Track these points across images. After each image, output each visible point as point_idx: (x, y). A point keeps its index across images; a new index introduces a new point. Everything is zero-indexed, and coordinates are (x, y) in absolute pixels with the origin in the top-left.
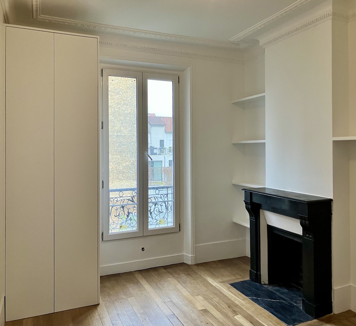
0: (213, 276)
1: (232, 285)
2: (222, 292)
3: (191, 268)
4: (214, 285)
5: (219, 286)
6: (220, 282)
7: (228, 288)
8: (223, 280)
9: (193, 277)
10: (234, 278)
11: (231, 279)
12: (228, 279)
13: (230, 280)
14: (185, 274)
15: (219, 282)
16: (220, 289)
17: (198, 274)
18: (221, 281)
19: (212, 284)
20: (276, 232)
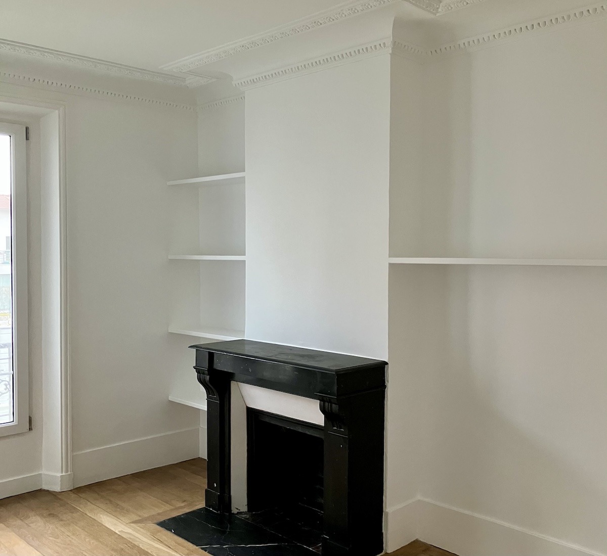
0: (118, 511)
1: (163, 524)
2: (136, 543)
3: (60, 499)
4: (117, 532)
5: (130, 531)
6: (133, 522)
7: (153, 535)
8: (140, 516)
9: (62, 520)
10: (168, 507)
11: (160, 511)
12: (154, 513)
13: (159, 514)
14: (42, 516)
15: (130, 521)
16: (132, 537)
17: (78, 511)
18: (137, 518)
19: (112, 529)
20: (267, 420)
